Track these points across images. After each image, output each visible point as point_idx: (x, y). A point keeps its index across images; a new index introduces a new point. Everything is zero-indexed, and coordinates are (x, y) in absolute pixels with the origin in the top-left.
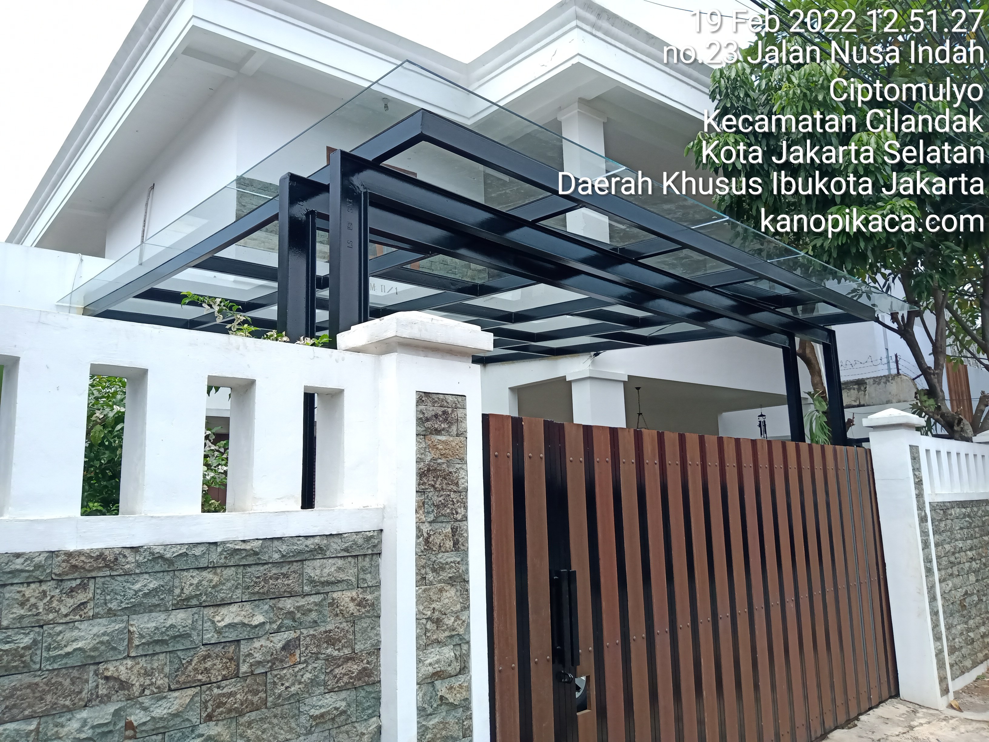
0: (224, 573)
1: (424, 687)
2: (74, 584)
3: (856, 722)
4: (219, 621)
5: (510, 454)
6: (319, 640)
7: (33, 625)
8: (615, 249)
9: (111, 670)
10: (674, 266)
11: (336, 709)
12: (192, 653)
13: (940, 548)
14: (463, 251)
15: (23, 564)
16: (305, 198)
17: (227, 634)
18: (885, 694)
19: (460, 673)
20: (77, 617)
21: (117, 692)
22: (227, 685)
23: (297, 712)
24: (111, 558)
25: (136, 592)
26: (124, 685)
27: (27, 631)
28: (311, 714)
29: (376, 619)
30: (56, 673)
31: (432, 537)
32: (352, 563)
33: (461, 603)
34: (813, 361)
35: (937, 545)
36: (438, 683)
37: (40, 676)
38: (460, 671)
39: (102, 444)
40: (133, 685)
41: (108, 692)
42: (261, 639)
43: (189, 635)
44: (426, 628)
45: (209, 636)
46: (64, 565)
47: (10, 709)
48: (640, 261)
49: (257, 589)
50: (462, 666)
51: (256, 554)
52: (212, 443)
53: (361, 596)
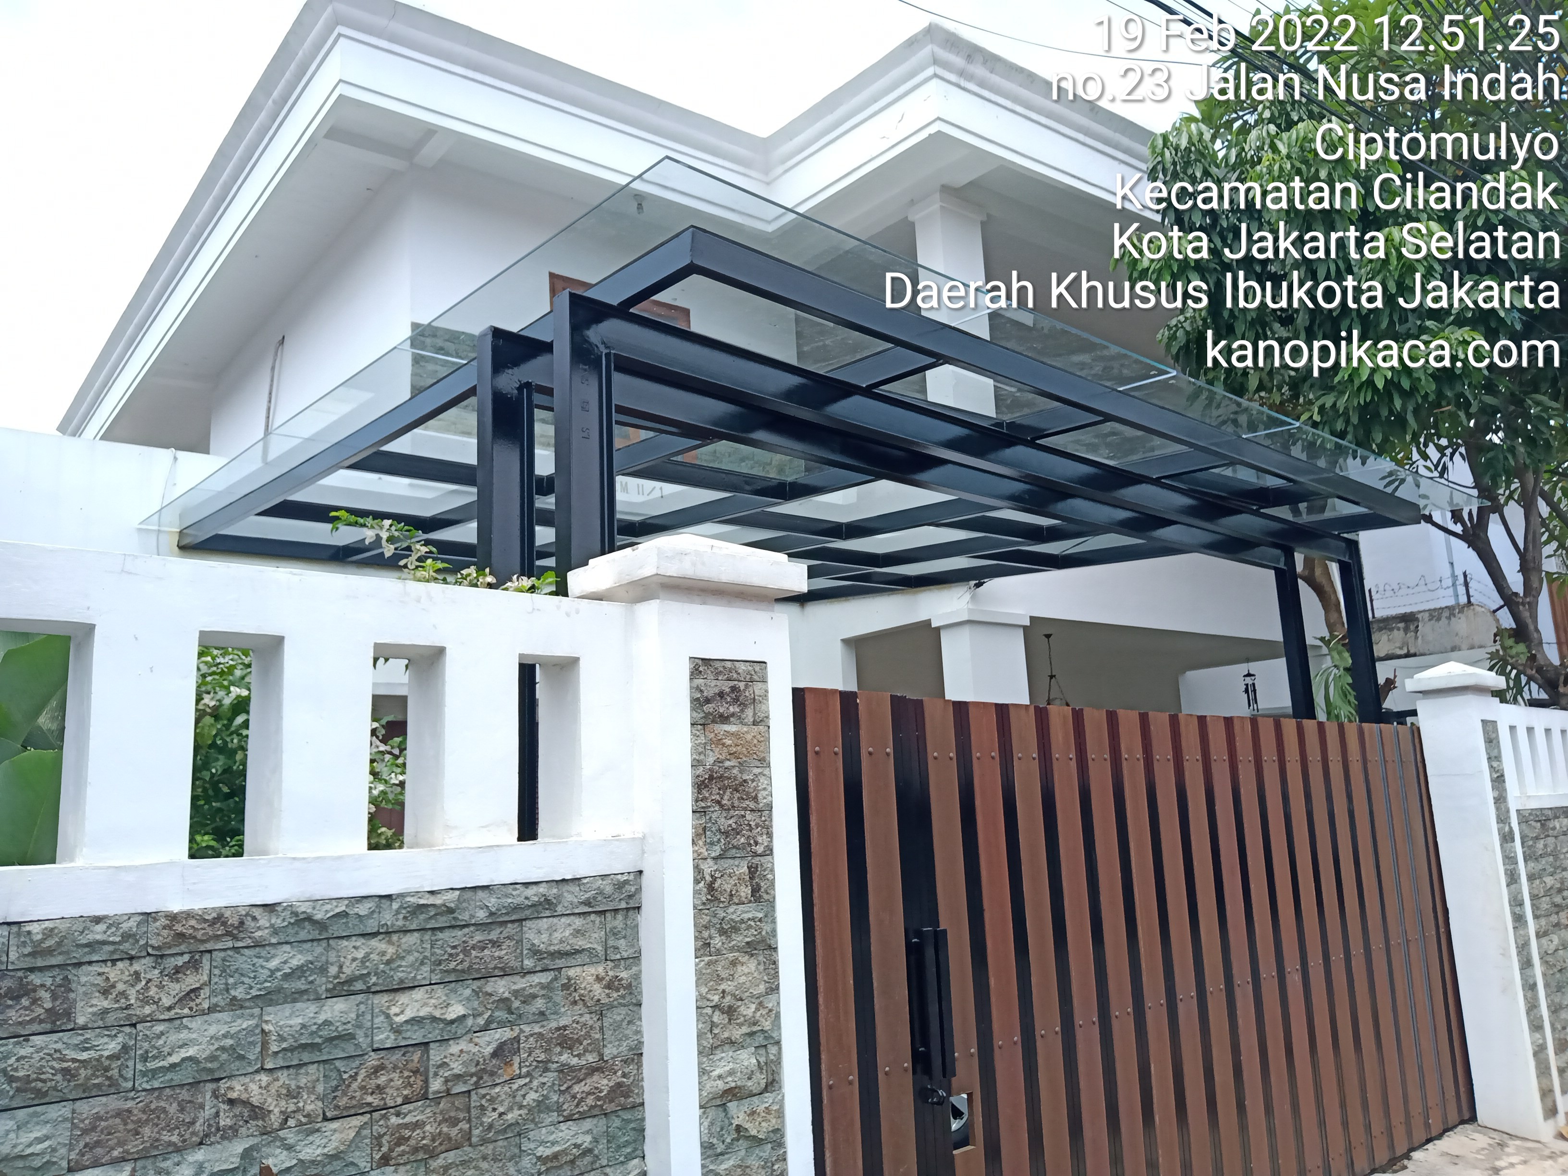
0: (404, 940)
1: (712, 1113)
2: (180, 961)
3: (1406, 1162)
4: (397, 1015)
5: (838, 749)
6: (548, 1042)
7: (122, 1023)
8: (999, 424)
9: (237, 1088)
10: (1093, 448)
11: (577, 1146)
12: (357, 1062)
13: (1537, 882)
14: (760, 435)
15: (105, 932)
16: (516, 363)
17: (408, 1034)
18: (1453, 1117)
19: (766, 1090)
20: (186, 1011)
21: (247, 1122)
22: (410, 1112)
23: (517, 1151)
24: (234, 921)
25: (272, 972)
26: (257, 1112)
27: (113, 1033)
28: (538, 1155)
29: (635, 1009)
30: (156, 1094)
31: (719, 881)
32: (597, 922)
33: (766, 982)
34: (1327, 588)
35: (1531, 878)
36: (732, 1106)
37: (133, 1099)
38: (766, 1086)
39: (213, 745)
40: (270, 1112)
41: (233, 1122)
42: (460, 1041)
43: (351, 1037)
44: (712, 1022)
45: (382, 1036)
46: (165, 933)
47: (91, 1149)
48: (1038, 442)
49: (452, 965)
50: (770, 1080)
51: (451, 911)
52: (381, 741)
53: (611, 973)
